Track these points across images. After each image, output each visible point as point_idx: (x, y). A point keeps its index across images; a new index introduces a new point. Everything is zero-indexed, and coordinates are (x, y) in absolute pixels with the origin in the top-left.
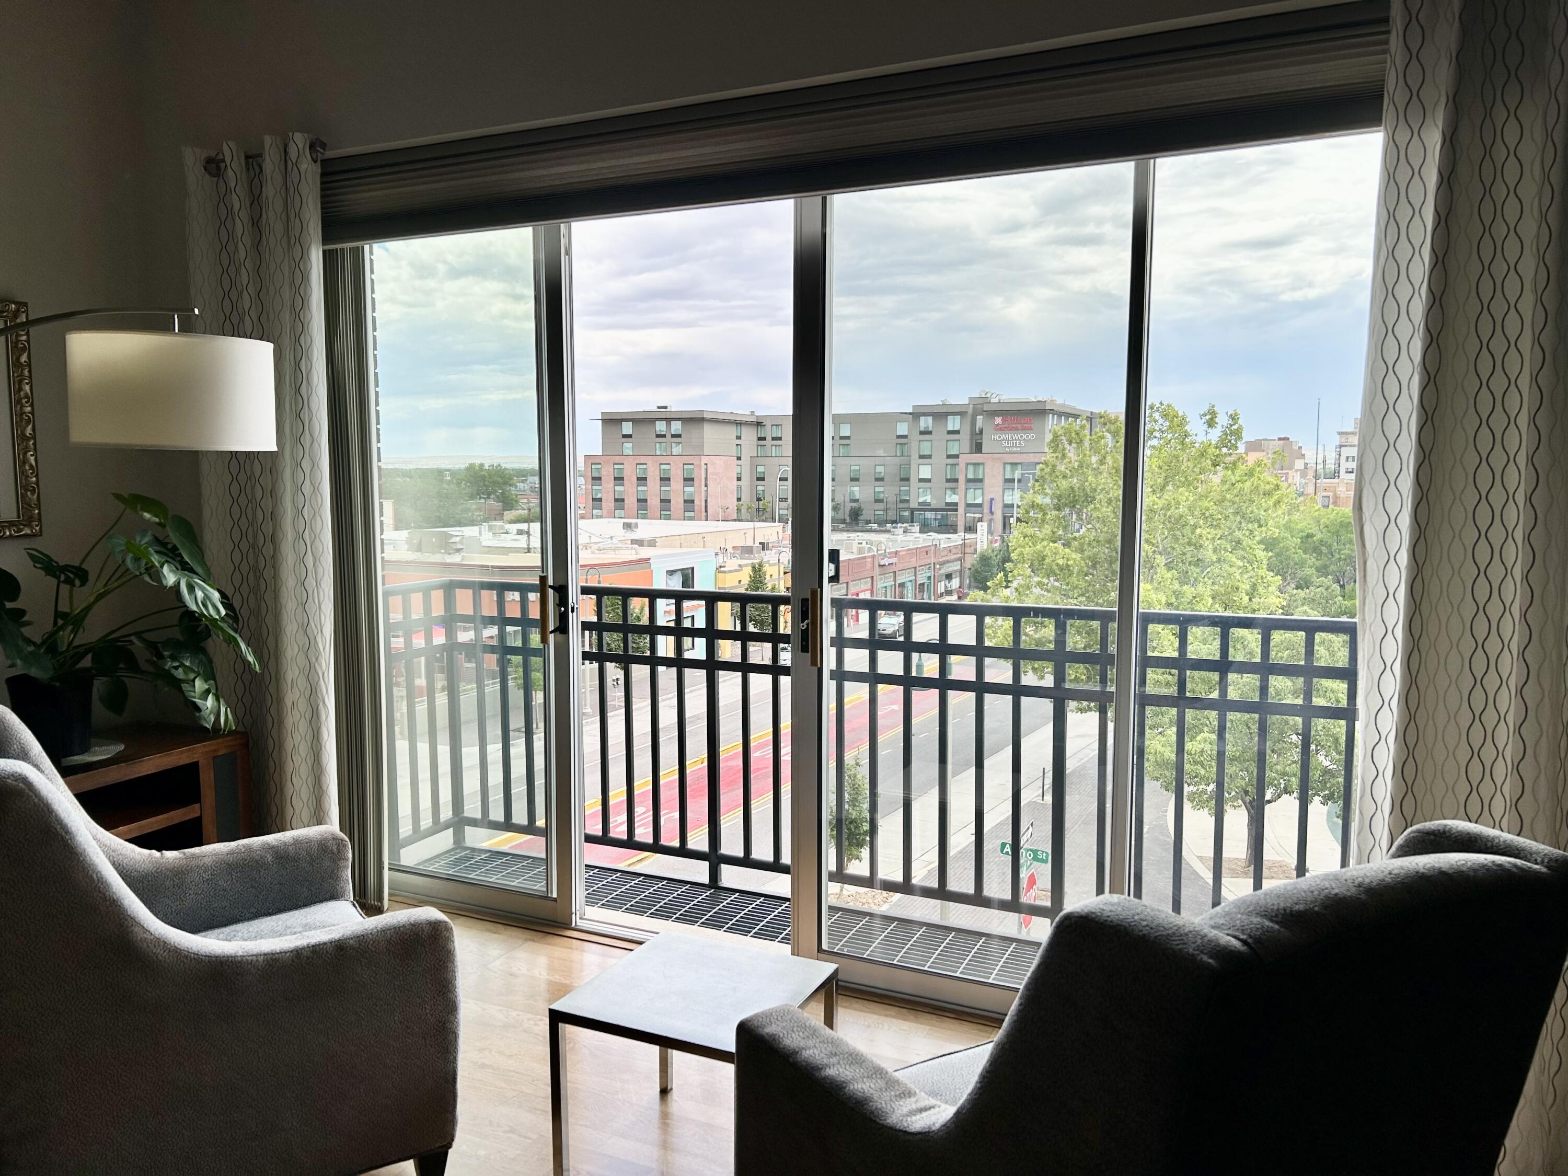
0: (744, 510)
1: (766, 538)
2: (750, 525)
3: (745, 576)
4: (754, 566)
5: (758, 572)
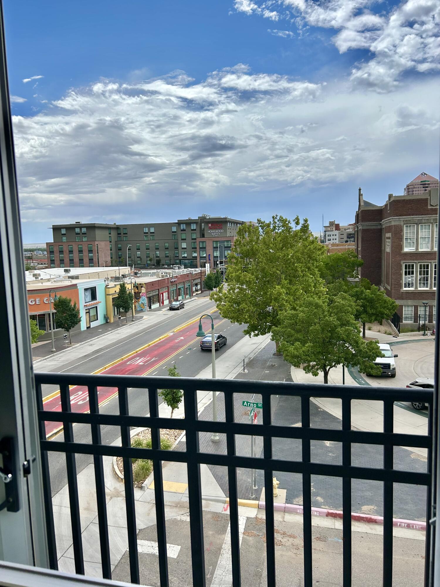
1: (124, 273)
2: (117, 268)
3: (118, 289)
4: (121, 285)
5: (123, 287)
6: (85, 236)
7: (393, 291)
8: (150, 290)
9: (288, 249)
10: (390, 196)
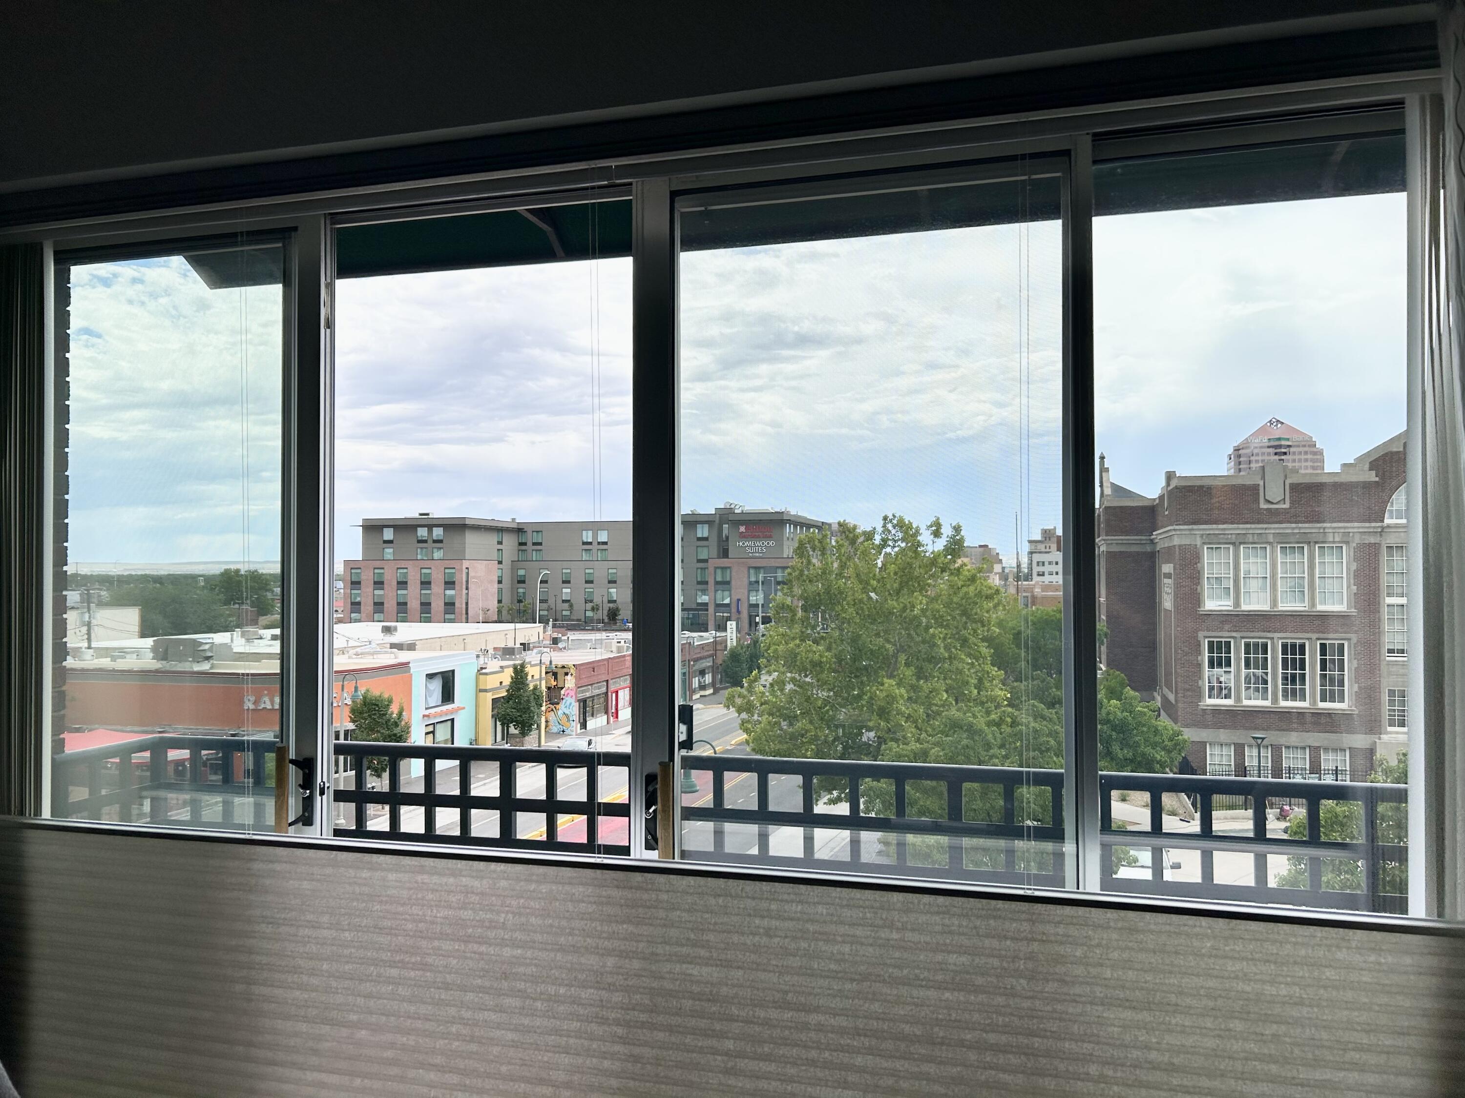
0: (504, 612)
1: (527, 638)
2: (511, 626)
3: (507, 677)
4: (515, 668)
5: (520, 674)
6: (441, 548)
7: (1180, 705)
8: (585, 682)
9: (913, 592)
10: (1170, 476)
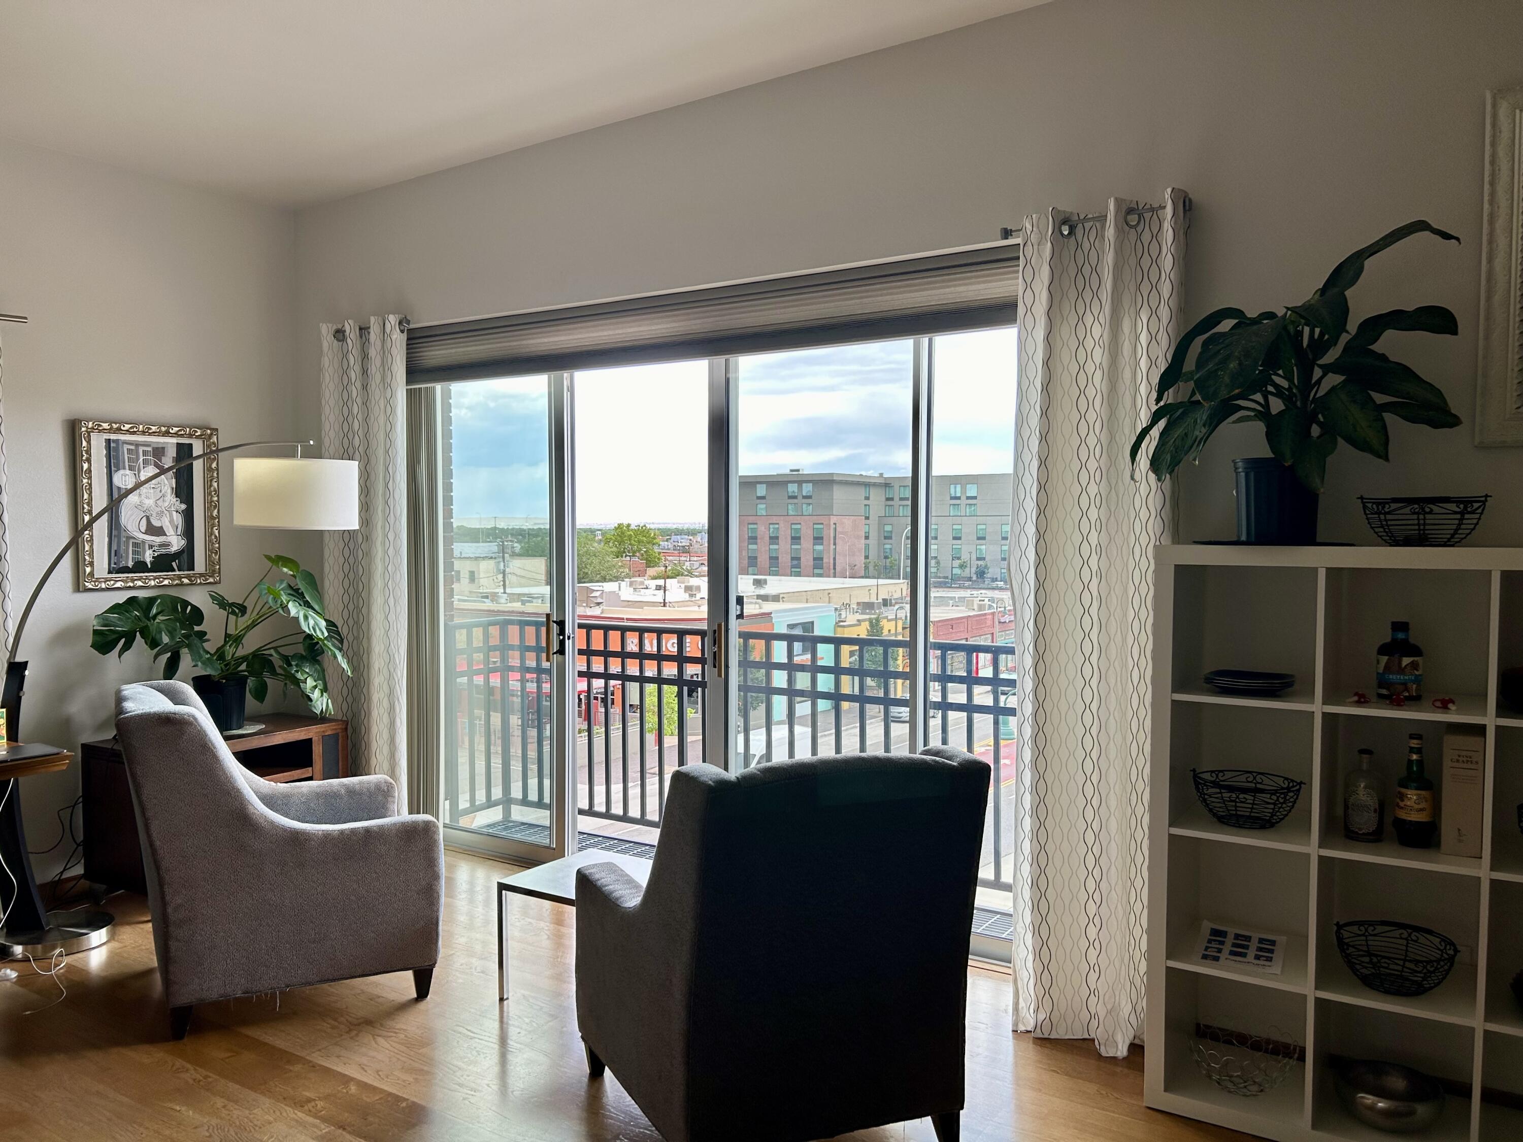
0: (871, 568)
1: (890, 594)
2: (875, 581)
3: (863, 630)
5: (875, 626)
6: (810, 504)
